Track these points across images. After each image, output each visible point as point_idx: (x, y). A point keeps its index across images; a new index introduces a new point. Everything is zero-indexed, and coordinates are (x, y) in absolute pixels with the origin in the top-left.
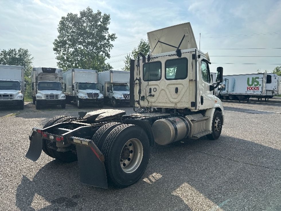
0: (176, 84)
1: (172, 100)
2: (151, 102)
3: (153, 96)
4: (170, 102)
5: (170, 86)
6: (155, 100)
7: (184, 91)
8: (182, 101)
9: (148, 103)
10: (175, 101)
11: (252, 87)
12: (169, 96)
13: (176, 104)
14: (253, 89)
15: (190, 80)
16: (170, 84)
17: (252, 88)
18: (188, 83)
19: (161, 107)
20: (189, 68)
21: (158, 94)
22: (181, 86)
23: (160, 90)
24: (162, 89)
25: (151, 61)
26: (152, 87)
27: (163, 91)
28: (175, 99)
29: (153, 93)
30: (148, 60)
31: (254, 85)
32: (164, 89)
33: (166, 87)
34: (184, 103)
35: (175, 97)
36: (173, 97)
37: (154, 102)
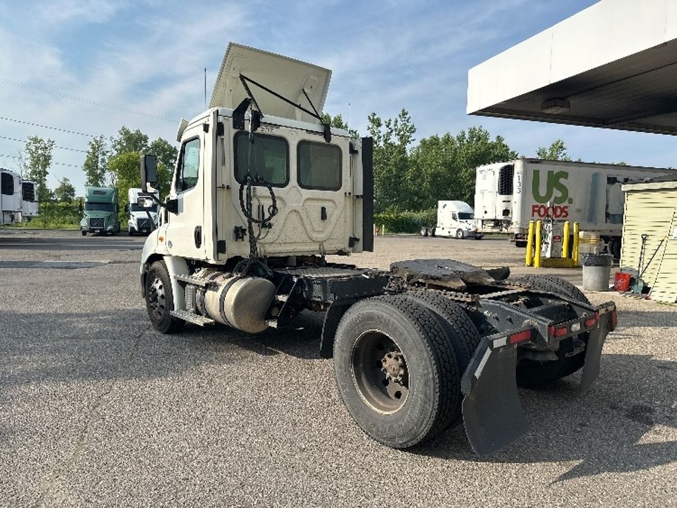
0: (322, 200)
1: (315, 236)
2: (263, 244)
3: (270, 226)
4: (310, 241)
5: (309, 203)
6: (275, 239)
7: (336, 213)
8: (333, 237)
10: (321, 236)
12: (308, 227)
13: (322, 243)
15: (346, 194)
16: (309, 199)
18: (344, 199)
19: (290, 255)
21: (282, 222)
22: (331, 204)
23: (288, 211)
25: (259, 130)
27: (294, 215)
28: (320, 232)
30: (254, 128)
32: (298, 210)
33: (301, 204)
34: (336, 240)
35: (321, 229)
36: (316, 229)
37: (272, 243)
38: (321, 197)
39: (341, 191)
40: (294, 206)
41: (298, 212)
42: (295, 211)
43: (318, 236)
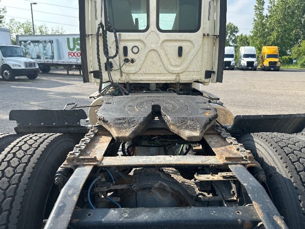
0: (179, 40)
1: (171, 69)
2: (128, 74)
3: (133, 61)
4: (166, 72)
5: (167, 43)
6: (137, 70)
7: (193, 51)
8: (189, 69)
9: (121, 76)
10: (178, 70)
11: (74, 52)
12: (166, 62)
13: (178, 74)
14: (76, 54)
15: (204, 35)
16: (167, 40)
17: (74, 54)
18: (202, 39)
19: (149, 82)
20: (204, 14)
21: (143, 58)
22: (189, 44)
23: (147, 50)
24: (150, 49)
26: (130, 45)
27: (153, 54)
28: (176, 66)
29: (130, 56)
31: (76, 49)
32: (156, 49)
33: (159, 45)
34: (192, 73)
35: (177, 64)
36: (172, 64)
37: (135, 73)
38: (178, 38)
39: (200, 32)
40: (153, 46)
41: (156, 51)
42: (154, 50)
43: (174, 69)
